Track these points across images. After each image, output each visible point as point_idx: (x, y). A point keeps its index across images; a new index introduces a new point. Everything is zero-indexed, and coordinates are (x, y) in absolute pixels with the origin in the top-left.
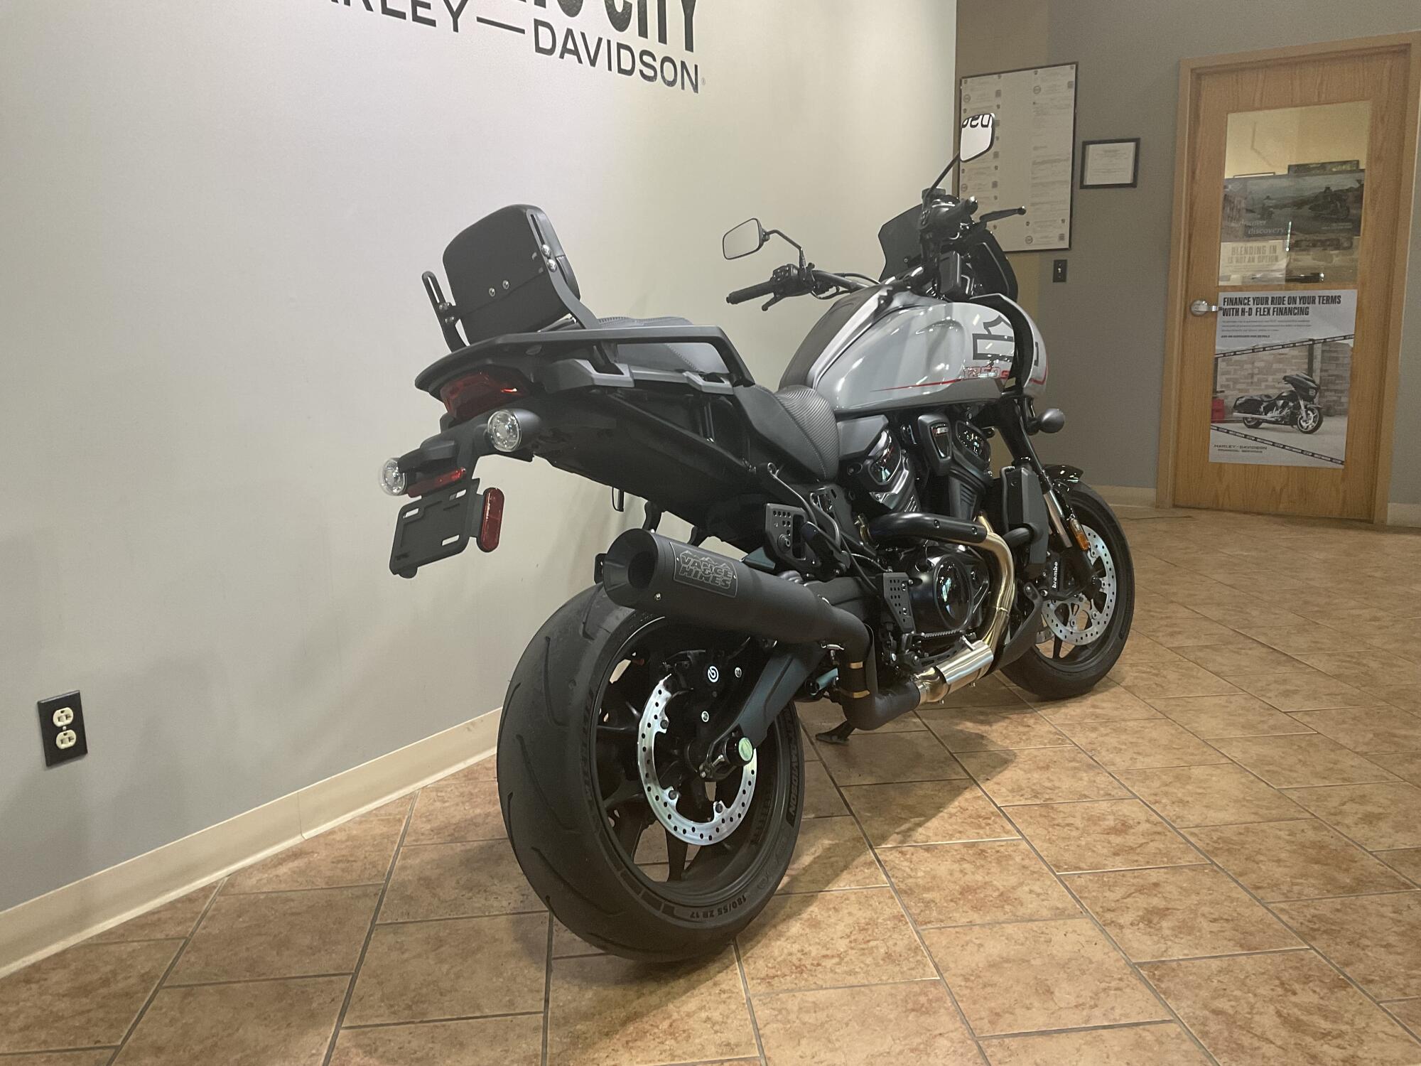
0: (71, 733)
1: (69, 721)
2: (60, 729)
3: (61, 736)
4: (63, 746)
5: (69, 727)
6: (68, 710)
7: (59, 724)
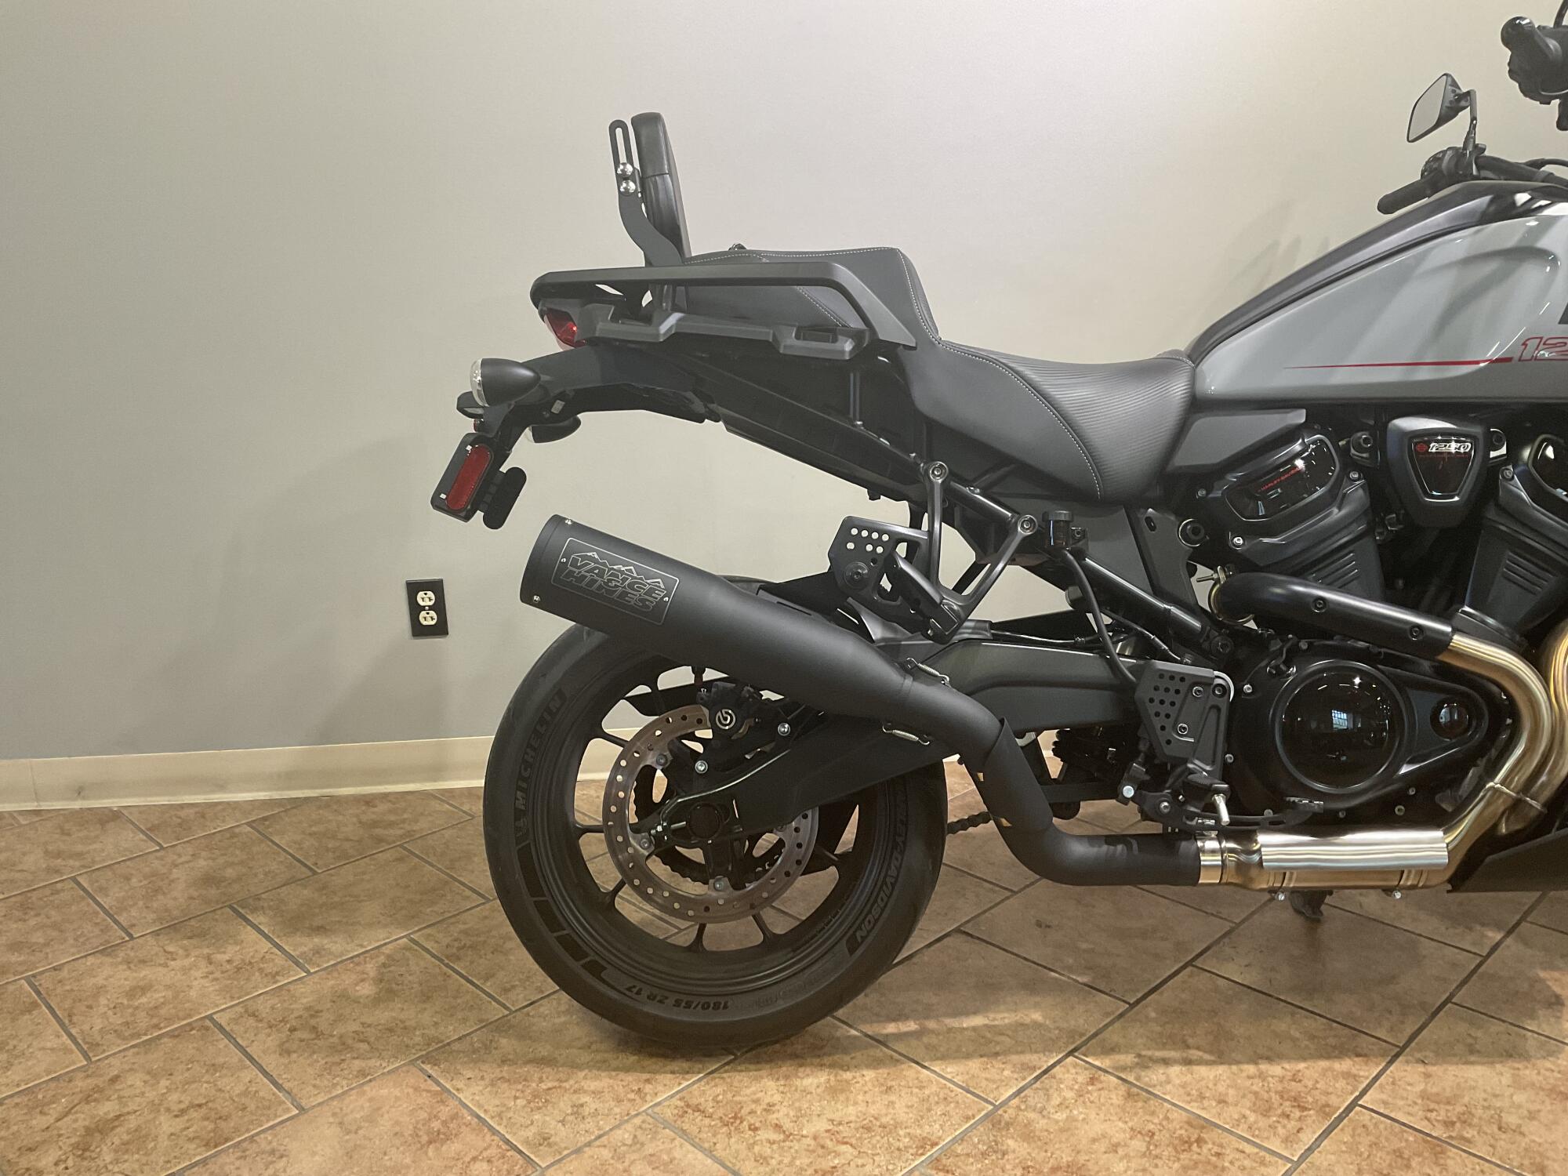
0: (433, 613)
1: (431, 603)
2: (423, 608)
3: (423, 614)
4: (425, 623)
5: (431, 608)
6: (430, 594)
7: (422, 603)
